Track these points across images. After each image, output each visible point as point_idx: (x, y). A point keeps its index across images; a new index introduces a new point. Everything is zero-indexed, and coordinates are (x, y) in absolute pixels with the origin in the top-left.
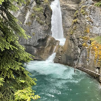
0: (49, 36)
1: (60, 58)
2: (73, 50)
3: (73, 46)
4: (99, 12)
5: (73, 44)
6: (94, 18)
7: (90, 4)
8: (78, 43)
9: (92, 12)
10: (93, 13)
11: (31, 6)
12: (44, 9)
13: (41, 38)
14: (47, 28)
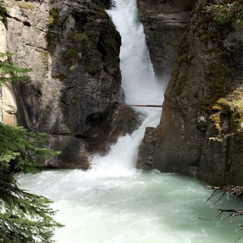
0: (116, 103)
1: (151, 161)
2: (183, 136)
3: (183, 126)
5: (182, 121)
6: (232, 49)
8: (196, 116)
11: (62, 30)
13: (96, 110)
14: (109, 82)
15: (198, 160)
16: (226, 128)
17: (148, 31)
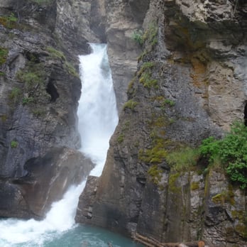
0: (65, 147)
1: (91, 213)
2: (122, 189)
3: (123, 178)
4: (187, 78)
5: (123, 172)
6: (175, 97)
7: (162, 59)
8: (136, 168)
9: (168, 80)
10: (170, 81)
11: (10, 69)
12: (49, 75)
13: (36, 154)
14: (53, 125)
15: (138, 216)
16: (165, 183)
17: (116, 76)
